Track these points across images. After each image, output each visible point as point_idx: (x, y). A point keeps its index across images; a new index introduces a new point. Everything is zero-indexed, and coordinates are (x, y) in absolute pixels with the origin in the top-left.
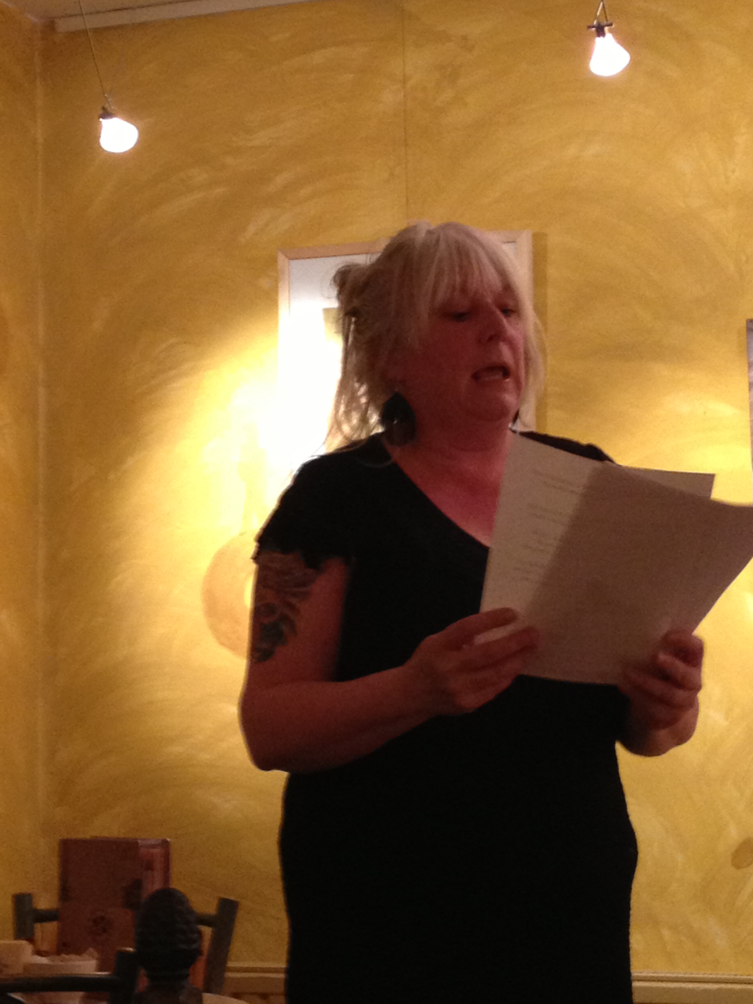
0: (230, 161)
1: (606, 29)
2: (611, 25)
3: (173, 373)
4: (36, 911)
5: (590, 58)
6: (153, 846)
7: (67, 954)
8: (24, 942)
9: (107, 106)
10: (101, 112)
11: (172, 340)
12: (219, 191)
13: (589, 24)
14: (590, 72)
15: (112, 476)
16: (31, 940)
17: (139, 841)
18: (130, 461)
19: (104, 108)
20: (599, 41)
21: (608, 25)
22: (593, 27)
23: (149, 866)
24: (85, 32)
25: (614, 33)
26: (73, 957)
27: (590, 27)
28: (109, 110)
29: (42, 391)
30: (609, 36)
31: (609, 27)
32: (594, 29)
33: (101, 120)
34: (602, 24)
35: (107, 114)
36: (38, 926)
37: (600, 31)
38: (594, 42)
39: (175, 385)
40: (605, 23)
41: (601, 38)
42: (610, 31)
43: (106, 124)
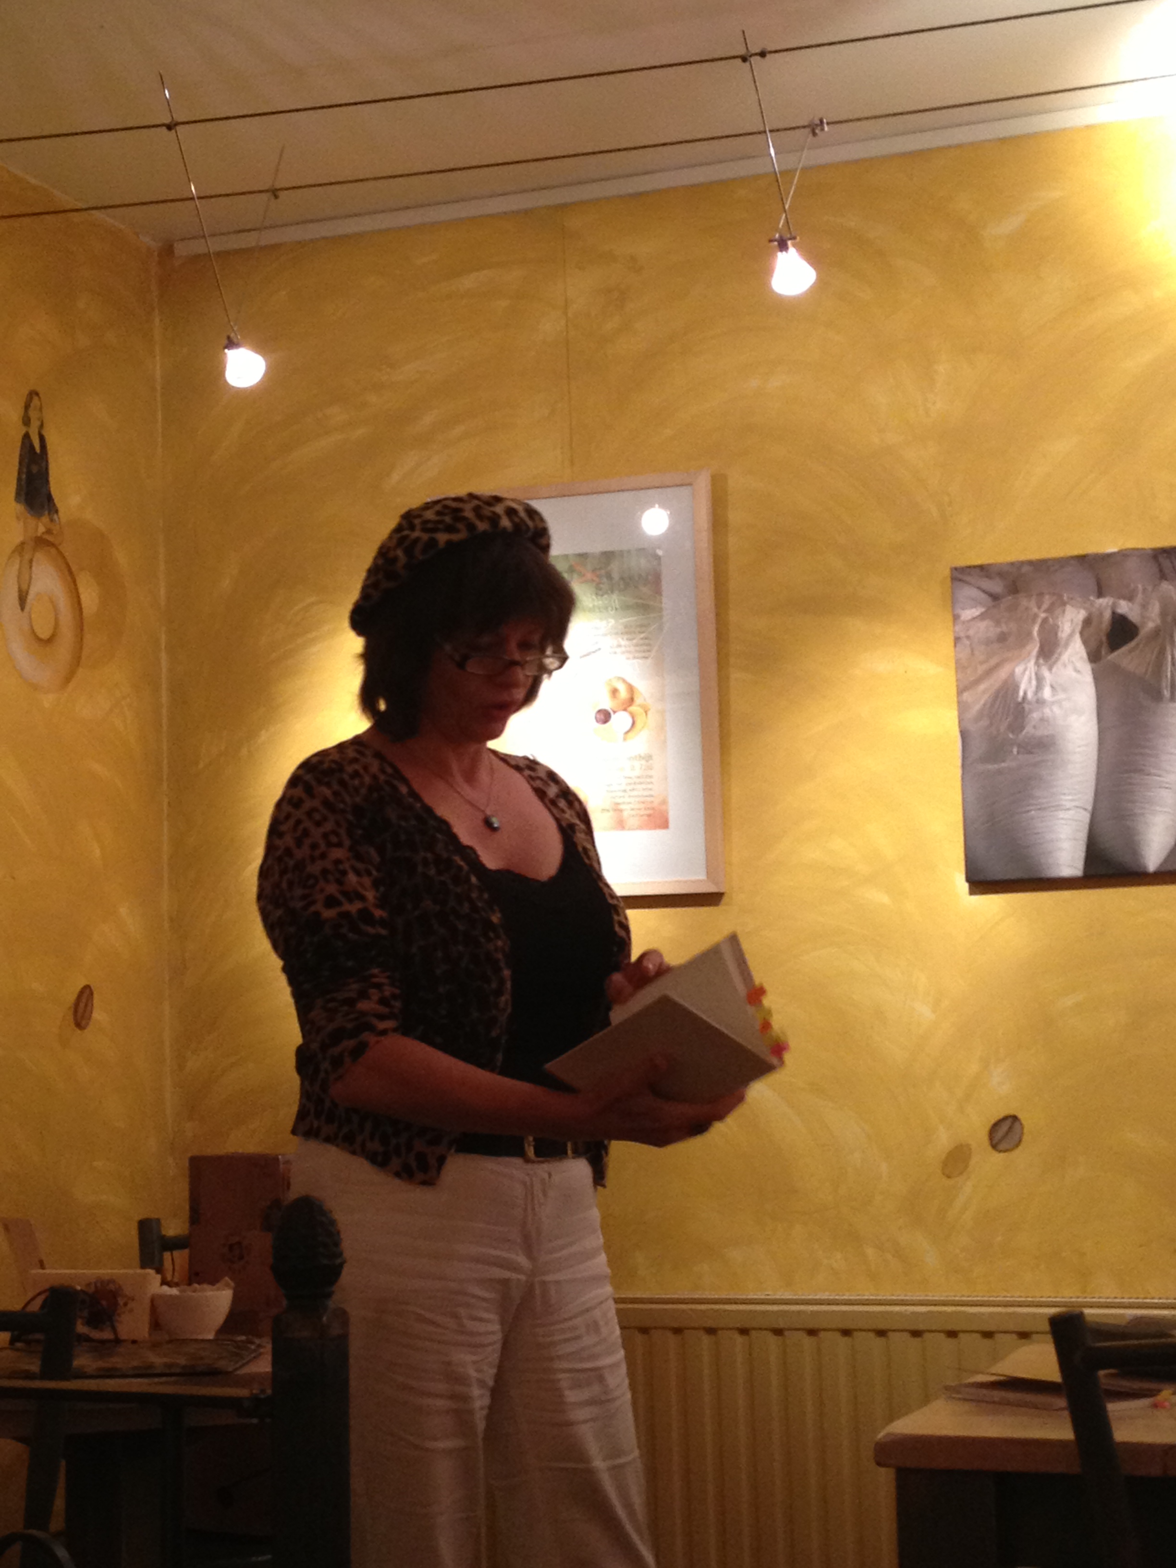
0: (371, 398)
1: (789, 243)
2: (794, 238)
4: (163, 1237)
5: (772, 276)
7: (199, 1284)
8: (151, 1272)
9: (232, 335)
10: (225, 342)
11: (313, 599)
12: (360, 432)
13: (771, 237)
14: (772, 291)
15: (244, 751)
16: (159, 1270)
17: (280, 1157)
18: (264, 736)
19: (229, 338)
20: (781, 256)
21: (790, 239)
22: (776, 240)
24: (207, 255)
25: (799, 248)
26: (205, 1286)
27: (771, 241)
28: (235, 340)
29: (163, 656)
30: (792, 251)
31: (793, 241)
32: (776, 243)
33: (226, 351)
34: (785, 238)
35: (231, 344)
36: (167, 1255)
37: (783, 246)
38: (777, 256)
39: (314, 649)
40: (789, 236)
41: (784, 253)
42: (794, 246)
43: (232, 354)
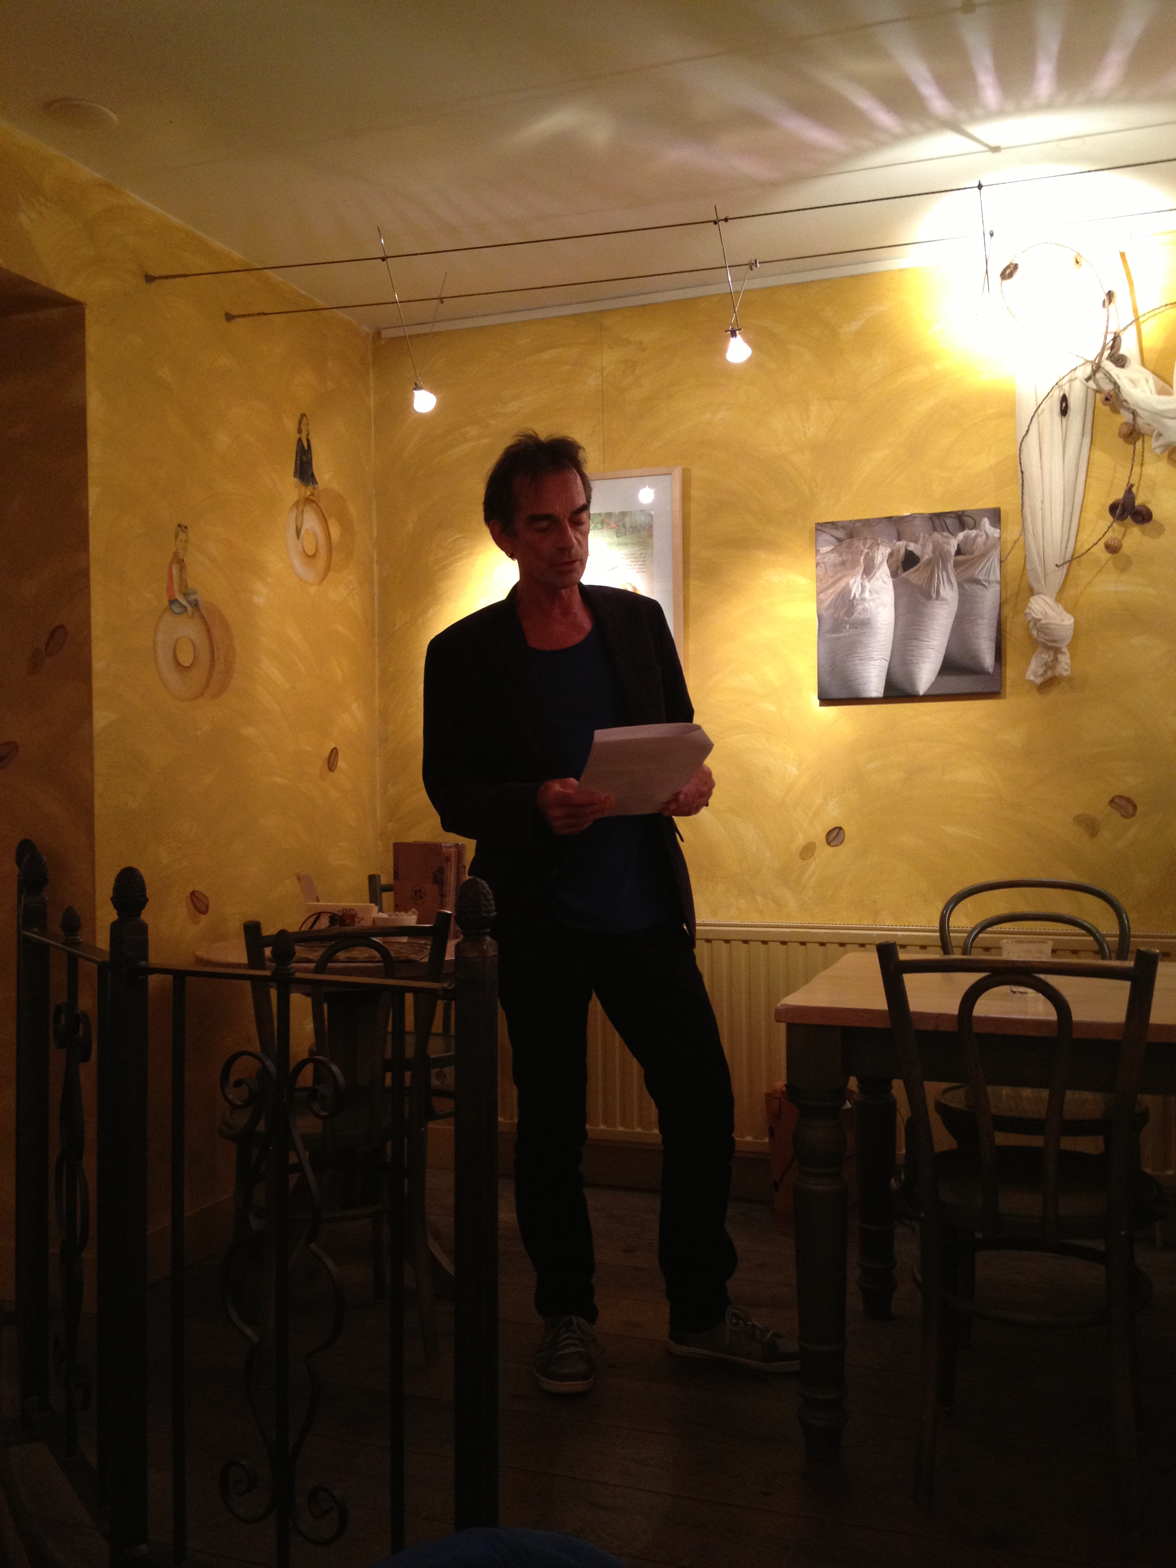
0: (492, 422)
1: (737, 332)
2: (740, 329)
3: (458, 556)
4: (381, 885)
5: (726, 352)
6: (451, 847)
7: (399, 912)
8: (373, 905)
9: (418, 382)
10: (414, 386)
11: (458, 536)
12: (485, 441)
13: (727, 329)
14: (726, 361)
15: (420, 621)
16: (378, 903)
17: (443, 845)
18: (431, 612)
19: (416, 384)
20: (732, 340)
22: (729, 331)
23: (448, 859)
24: (404, 337)
25: (742, 335)
26: (402, 913)
27: (727, 331)
28: (419, 385)
29: (375, 566)
30: (739, 338)
31: (739, 331)
32: (729, 332)
33: (414, 391)
34: (735, 329)
35: (417, 387)
36: (383, 895)
37: (733, 334)
38: (729, 341)
39: (459, 564)
40: (737, 328)
41: (734, 338)
42: (739, 333)
43: (417, 393)
